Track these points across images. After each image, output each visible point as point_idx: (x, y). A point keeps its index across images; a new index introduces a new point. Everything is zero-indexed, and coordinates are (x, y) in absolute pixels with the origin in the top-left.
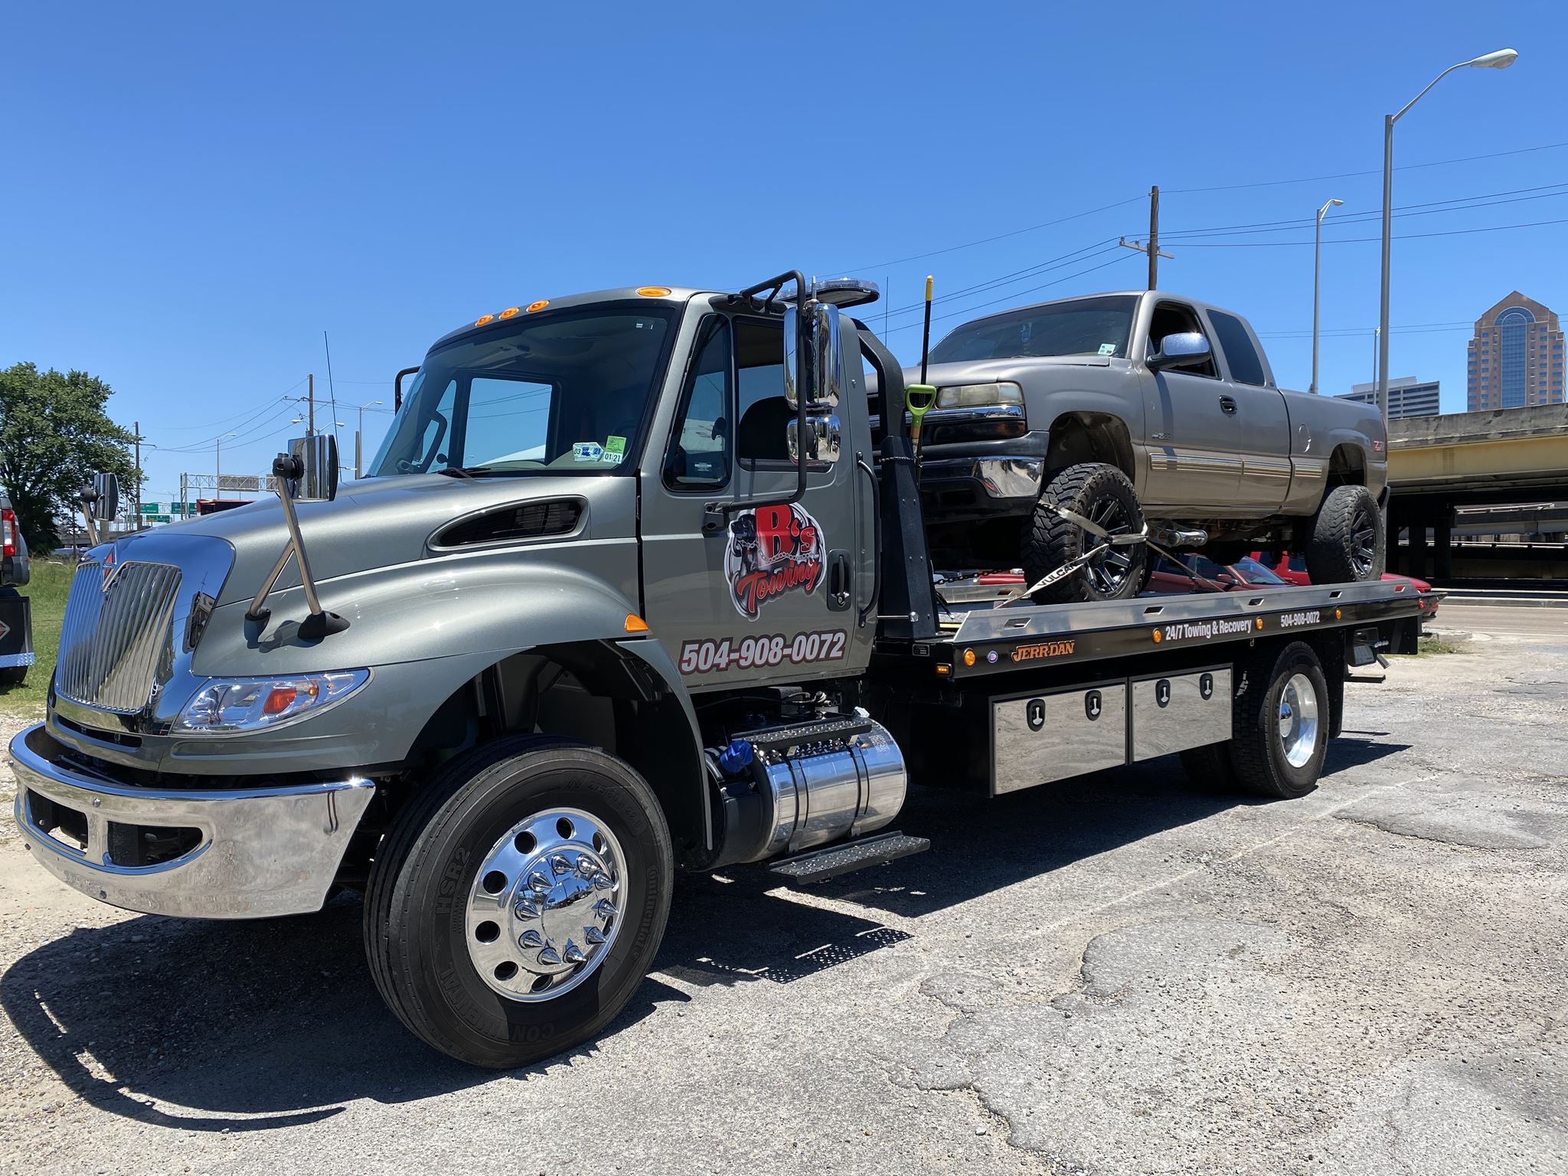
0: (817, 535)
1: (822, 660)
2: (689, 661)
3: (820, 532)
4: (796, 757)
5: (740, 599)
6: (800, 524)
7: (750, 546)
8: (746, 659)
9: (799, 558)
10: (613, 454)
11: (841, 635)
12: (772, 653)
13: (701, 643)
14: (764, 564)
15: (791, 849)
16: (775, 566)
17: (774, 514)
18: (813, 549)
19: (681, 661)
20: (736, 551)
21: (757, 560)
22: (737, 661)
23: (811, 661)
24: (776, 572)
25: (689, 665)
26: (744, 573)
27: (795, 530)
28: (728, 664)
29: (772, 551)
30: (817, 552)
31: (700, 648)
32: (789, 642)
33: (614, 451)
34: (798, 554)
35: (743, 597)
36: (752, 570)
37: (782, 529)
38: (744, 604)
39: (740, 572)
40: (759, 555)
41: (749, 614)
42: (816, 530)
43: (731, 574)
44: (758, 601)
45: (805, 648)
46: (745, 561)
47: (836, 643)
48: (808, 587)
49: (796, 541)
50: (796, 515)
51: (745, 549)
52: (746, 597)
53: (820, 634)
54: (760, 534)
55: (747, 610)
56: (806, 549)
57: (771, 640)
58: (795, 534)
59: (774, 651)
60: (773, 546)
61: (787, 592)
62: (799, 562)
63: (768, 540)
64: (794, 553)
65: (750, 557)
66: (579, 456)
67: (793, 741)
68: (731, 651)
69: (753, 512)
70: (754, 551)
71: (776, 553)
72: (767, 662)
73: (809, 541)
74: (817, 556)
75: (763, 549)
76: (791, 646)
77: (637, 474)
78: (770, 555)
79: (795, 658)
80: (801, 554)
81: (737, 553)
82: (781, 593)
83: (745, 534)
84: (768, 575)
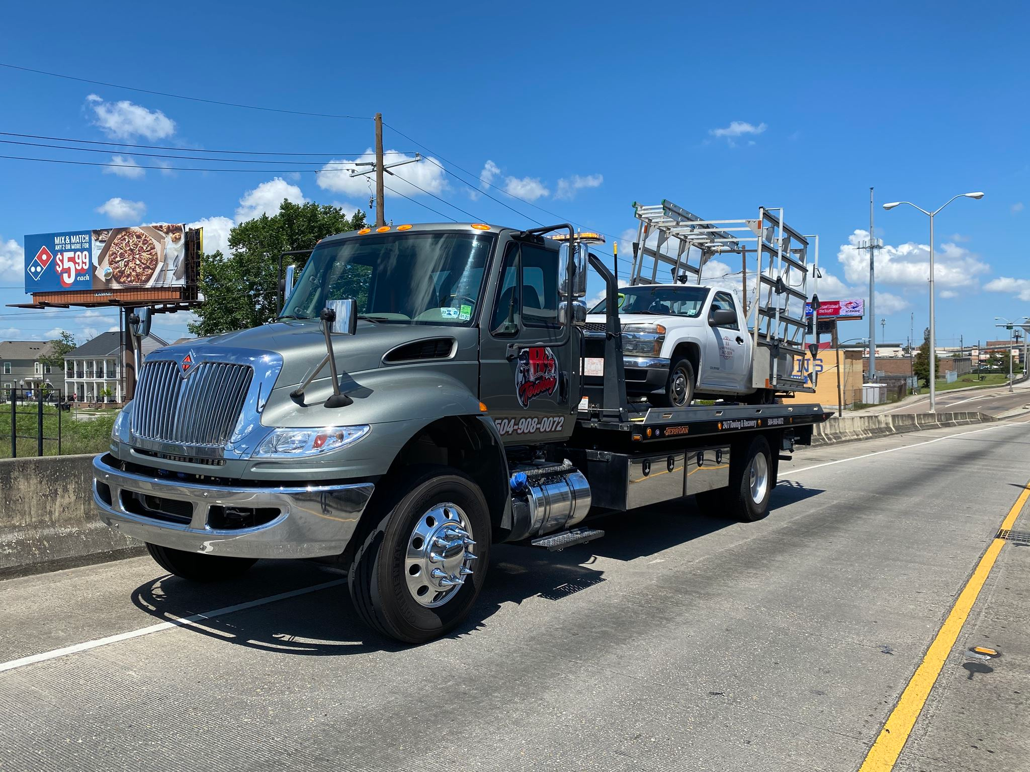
0: (555, 364)
1: (553, 431)
4: (544, 484)
5: (521, 397)
7: (526, 368)
8: (521, 429)
10: (465, 315)
11: (562, 418)
12: (532, 426)
13: (502, 419)
15: (539, 534)
16: (536, 379)
17: (537, 351)
18: (553, 371)
22: (517, 430)
23: (548, 432)
26: (523, 382)
28: (512, 432)
29: (536, 371)
32: (540, 421)
33: (465, 313)
36: (527, 382)
37: (539, 360)
38: (522, 399)
39: (522, 382)
41: (524, 404)
42: (555, 361)
43: (518, 383)
46: (524, 376)
49: (546, 366)
50: (547, 352)
51: (524, 369)
54: (531, 362)
55: (523, 403)
56: (550, 371)
58: (546, 362)
60: (536, 367)
63: (534, 364)
64: (545, 373)
65: (526, 374)
66: (446, 315)
67: (543, 475)
68: (515, 424)
69: (528, 350)
70: (528, 371)
73: (551, 366)
75: (532, 370)
76: (540, 423)
77: (478, 326)
79: (542, 430)
81: (521, 372)
82: (539, 394)
83: (524, 362)
84: (534, 383)
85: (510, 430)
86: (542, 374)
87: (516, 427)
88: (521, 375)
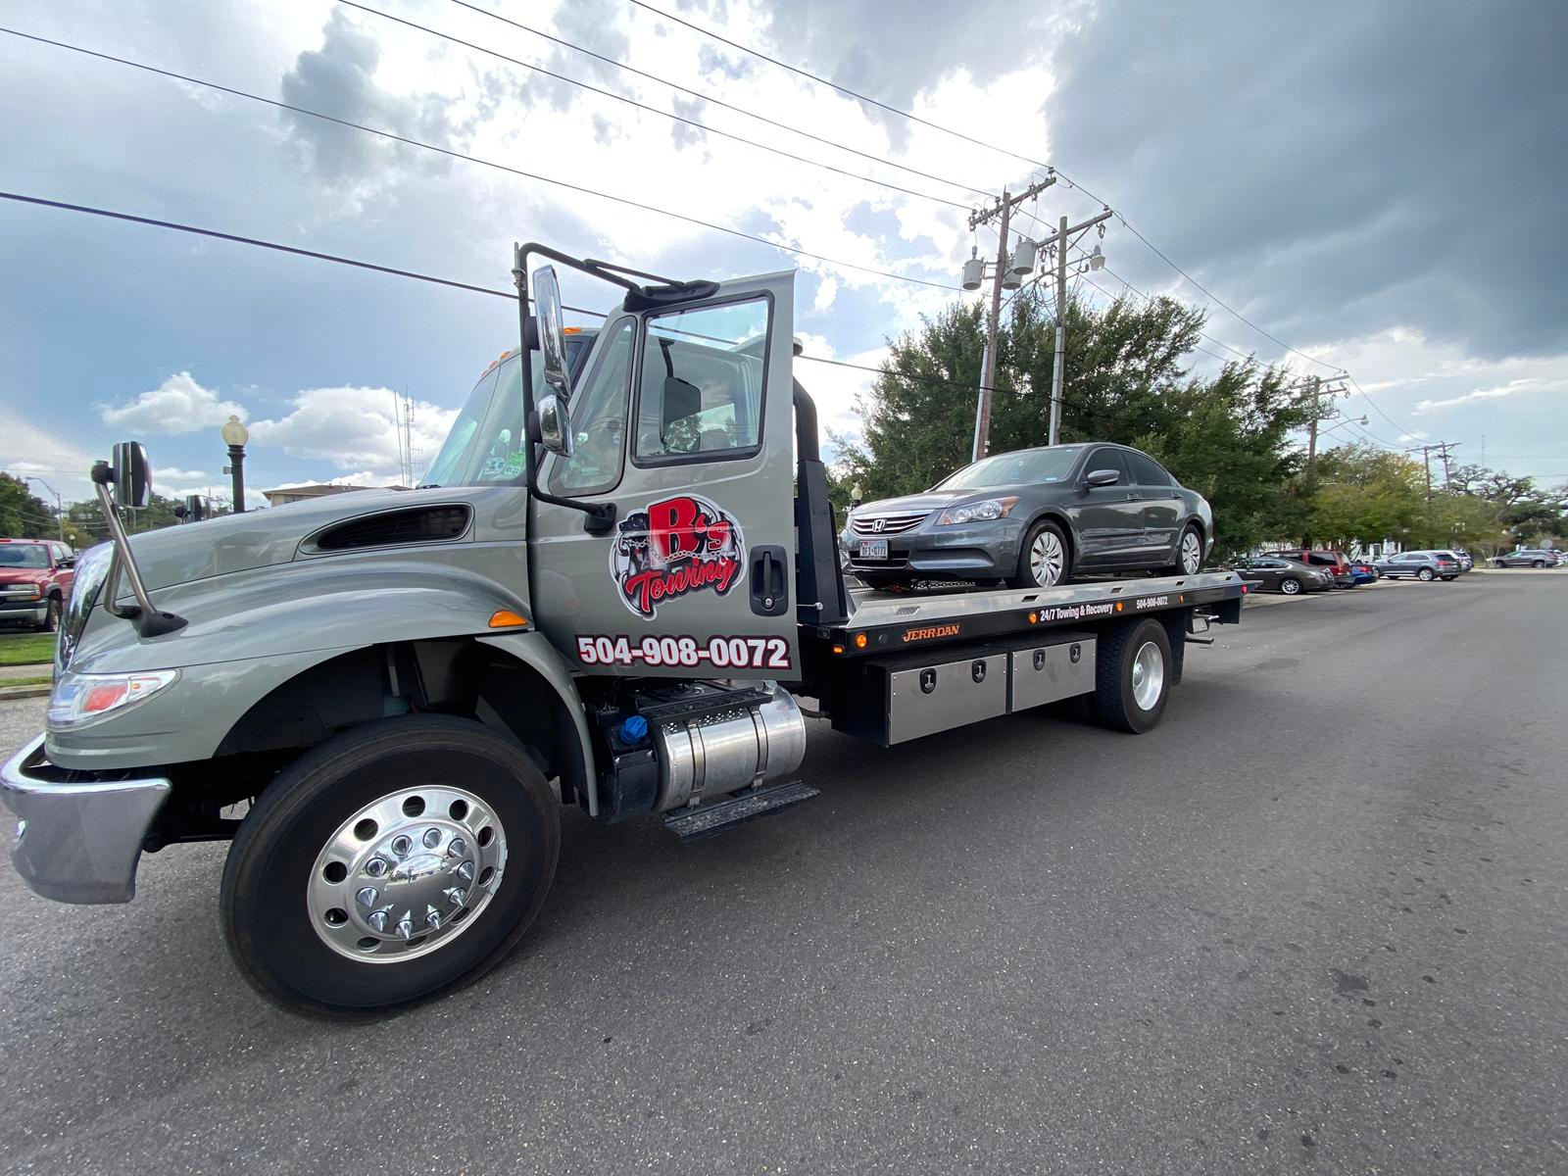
2: (588, 653)
3: (738, 527)
5: (630, 598)
6: (707, 521)
7: (638, 545)
9: (705, 557)
13: (595, 639)
14: (657, 560)
18: (726, 545)
19: (579, 653)
20: (622, 551)
21: (648, 559)
22: (642, 658)
24: (674, 571)
25: (589, 656)
26: (633, 572)
27: (700, 526)
30: (733, 549)
31: (595, 641)
34: (704, 552)
35: (634, 596)
38: (636, 602)
39: (628, 572)
40: (650, 553)
41: (643, 613)
42: (731, 524)
44: (652, 601)
45: (727, 653)
46: (634, 559)
47: (773, 652)
48: (720, 587)
50: (703, 510)
51: (632, 548)
52: (638, 595)
53: (745, 639)
55: (640, 609)
57: (677, 641)
59: (685, 653)
61: (690, 594)
62: (706, 561)
63: (663, 539)
64: (699, 550)
65: (640, 556)
68: (631, 648)
70: (645, 550)
71: (673, 551)
72: (680, 662)
73: (721, 536)
74: (733, 553)
75: (656, 548)
76: (708, 648)
78: (666, 552)
80: (709, 551)
81: (624, 553)
84: (663, 575)
85: (627, 658)
86: (691, 554)
87: (638, 653)
88: (624, 563)
